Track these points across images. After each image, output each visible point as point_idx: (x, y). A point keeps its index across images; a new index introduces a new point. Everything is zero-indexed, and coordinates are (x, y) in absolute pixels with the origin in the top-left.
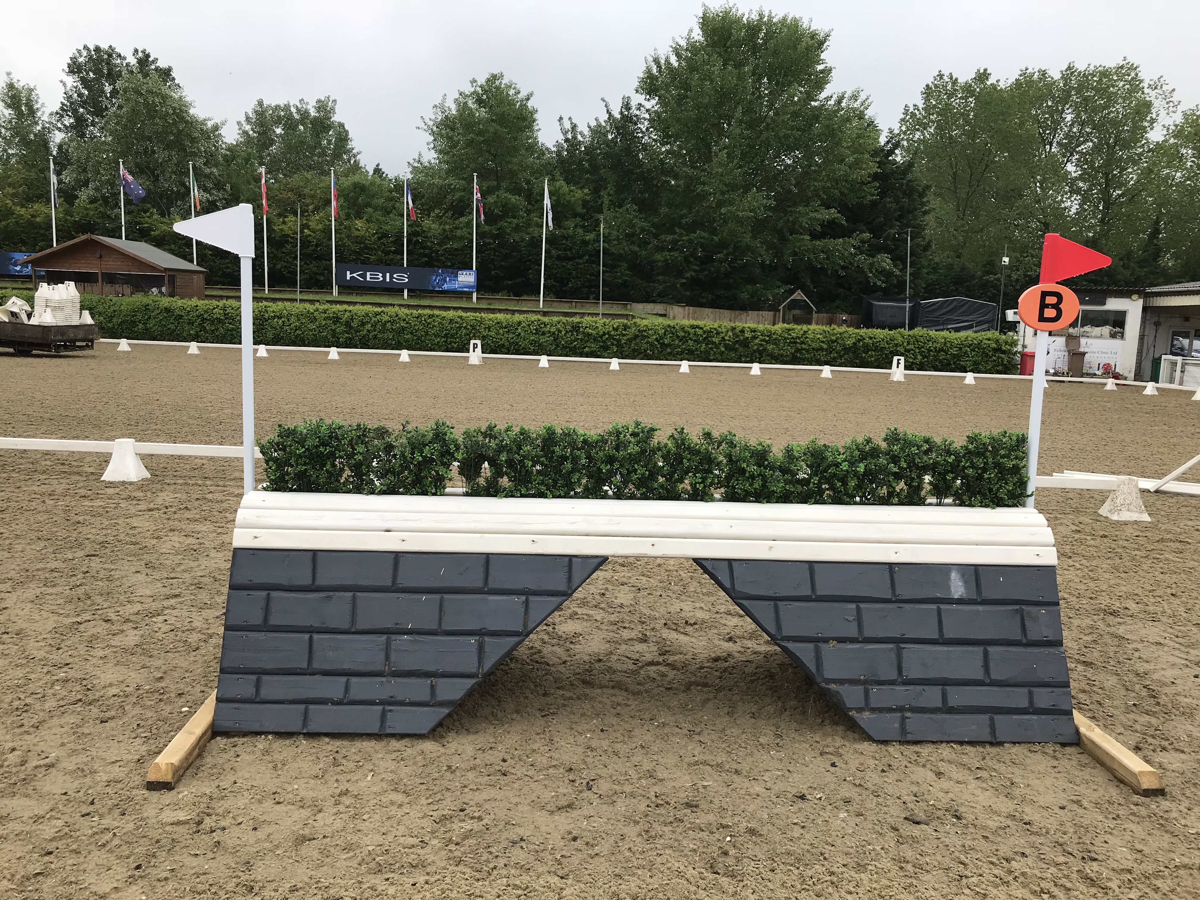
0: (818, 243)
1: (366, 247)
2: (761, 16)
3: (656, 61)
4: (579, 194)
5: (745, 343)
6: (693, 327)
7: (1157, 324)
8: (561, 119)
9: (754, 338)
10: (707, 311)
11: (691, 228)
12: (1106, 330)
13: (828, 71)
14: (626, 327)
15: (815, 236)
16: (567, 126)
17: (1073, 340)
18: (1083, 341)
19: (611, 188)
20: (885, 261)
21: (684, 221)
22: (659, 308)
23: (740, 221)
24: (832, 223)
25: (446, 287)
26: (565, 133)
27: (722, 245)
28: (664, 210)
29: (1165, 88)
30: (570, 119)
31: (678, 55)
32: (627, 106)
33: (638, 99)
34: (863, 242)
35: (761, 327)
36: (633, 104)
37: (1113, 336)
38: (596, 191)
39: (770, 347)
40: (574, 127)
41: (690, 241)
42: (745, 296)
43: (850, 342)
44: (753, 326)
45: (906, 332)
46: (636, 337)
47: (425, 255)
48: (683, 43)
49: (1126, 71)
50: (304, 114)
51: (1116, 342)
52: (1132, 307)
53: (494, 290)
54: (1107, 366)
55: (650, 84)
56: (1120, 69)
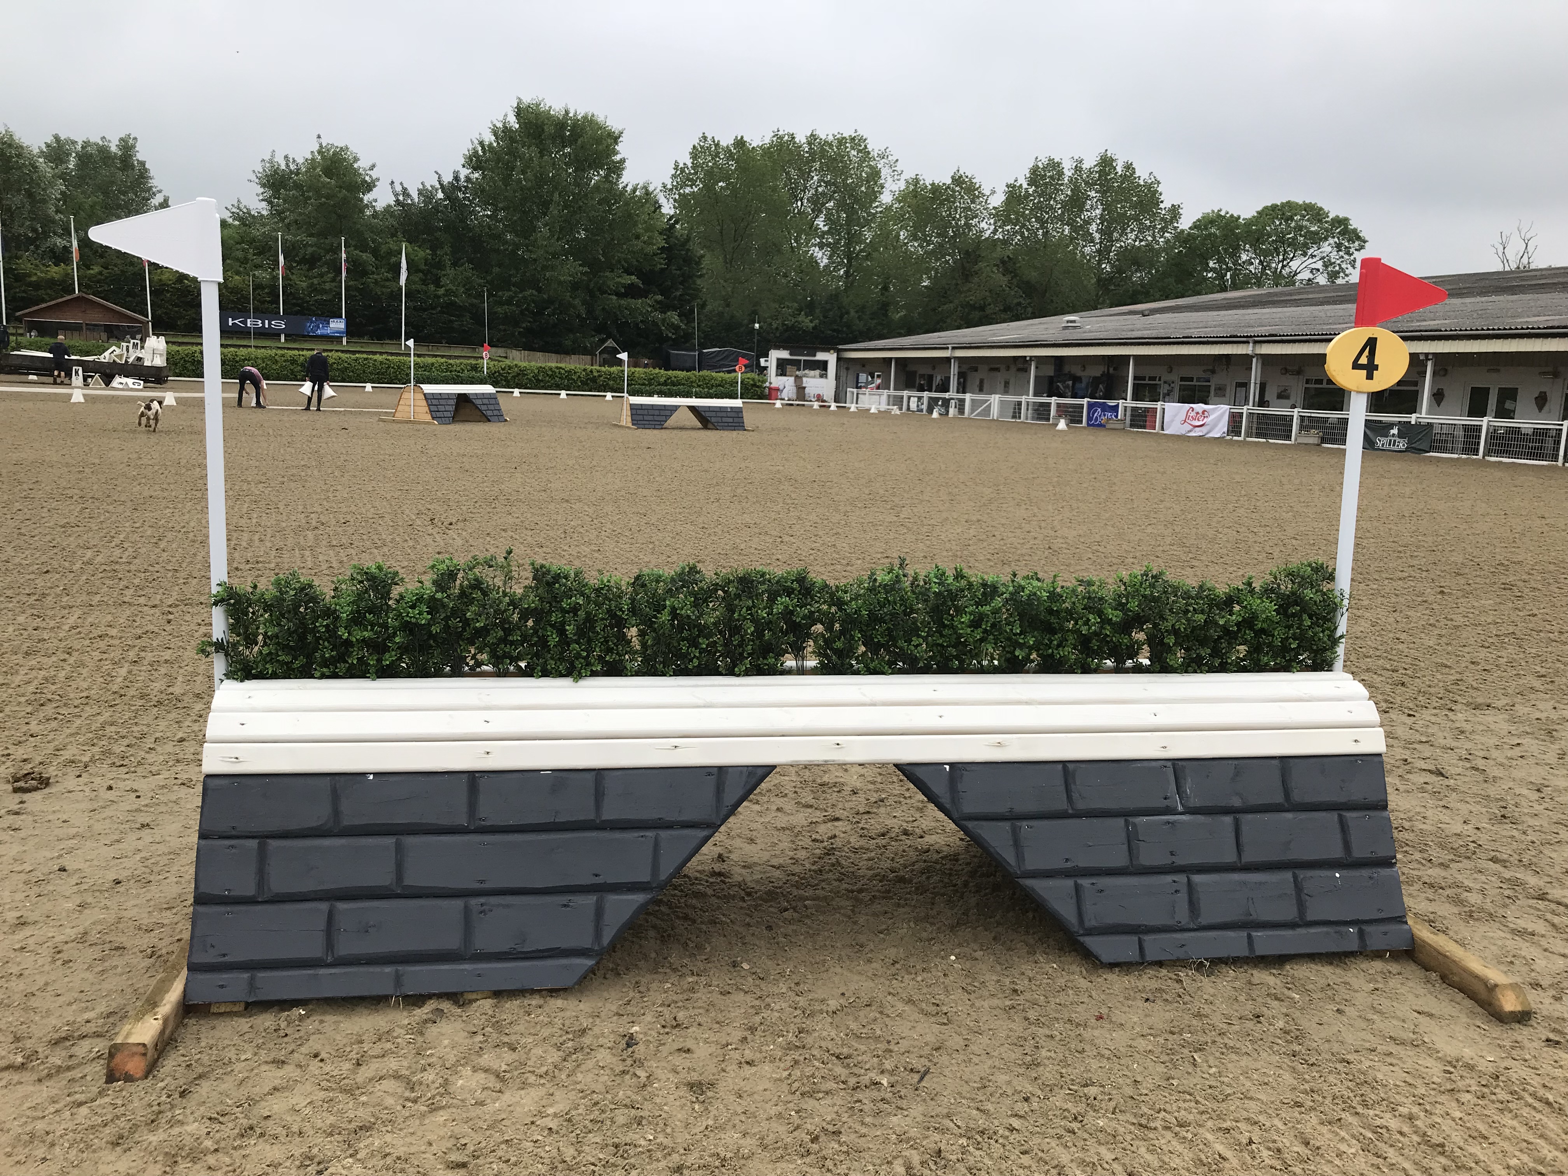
0: (623, 302)
2: (567, 112)
3: (481, 143)
4: (421, 254)
7: (847, 369)
8: (392, 182)
10: (538, 354)
11: (522, 287)
12: (817, 372)
13: (623, 161)
15: (619, 295)
16: (399, 189)
17: (798, 379)
18: (804, 379)
19: (447, 249)
20: (674, 317)
22: (501, 351)
24: (633, 285)
25: (319, 332)
26: (396, 195)
27: (550, 302)
30: (401, 184)
31: (497, 137)
32: (456, 178)
33: (464, 173)
34: (656, 301)
36: (462, 177)
37: (821, 376)
38: (434, 250)
40: (405, 191)
42: (568, 343)
45: (696, 373)
47: (298, 305)
48: (501, 125)
49: (857, 142)
50: (103, 151)
51: (823, 380)
52: (831, 358)
53: (360, 335)
54: (819, 396)
55: (475, 161)
56: (853, 139)
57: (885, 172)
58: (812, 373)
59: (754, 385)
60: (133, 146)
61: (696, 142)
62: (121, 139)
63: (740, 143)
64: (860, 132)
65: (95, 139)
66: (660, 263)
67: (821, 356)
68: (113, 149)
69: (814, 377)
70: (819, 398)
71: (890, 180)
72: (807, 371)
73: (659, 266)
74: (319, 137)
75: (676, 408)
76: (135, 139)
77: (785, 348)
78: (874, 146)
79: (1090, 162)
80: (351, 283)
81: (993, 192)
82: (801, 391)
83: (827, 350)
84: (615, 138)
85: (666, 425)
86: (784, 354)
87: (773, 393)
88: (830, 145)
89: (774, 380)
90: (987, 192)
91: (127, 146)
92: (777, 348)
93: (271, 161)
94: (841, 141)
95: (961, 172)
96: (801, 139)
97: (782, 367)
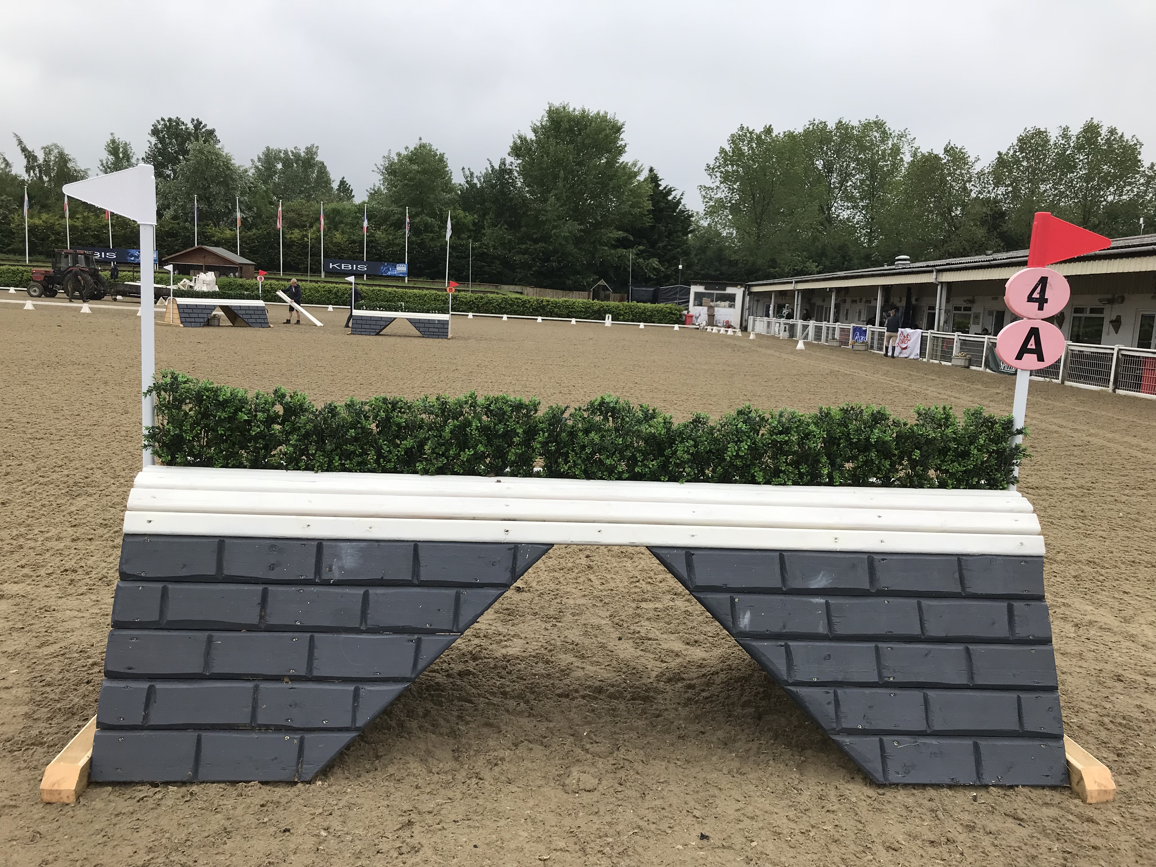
0: (613, 251)
1: (342, 249)
2: (583, 112)
3: (521, 137)
5: (543, 307)
6: (516, 298)
7: (758, 301)
8: (463, 169)
9: (548, 305)
10: (548, 291)
11: (536, 241)
12: (727, 303)
13: (624, 146)
14: (482, 298)
15: (610, 246)
16: (468, 173)
17: (711, 308)
18: (716, 309)
19: (491, 215)
20: (655, 262)
21: (535, 236)
22: (518, 288)
23: (565, 238)
24: (625, 239)
25: (389, 273)
26: (466, 177)
27: (555, 251)
28: (523, 229)
29: (908, 137)
30: (470, 169)
31: (535, 132)
32: (503, 163)
33: (509, 159)
34: (641, 250)
35: (552, 300)
36: (508, 162)
37: (730, 307)
39: (556, 310)
40: (472, 174)
41: (535, 249)
42: (571, 282)
43: (596, 308)
44: (548, 298)
45: (626, 303)
46: (487, 303)
47: (376, 254)
48: (539, 124)
49: (879, 125)
50: (297, 156)
51: (731, 309)
52: (738, 292)
53: (419, 276)
54: (727, 322)
55: (517, 151)
56: (875, 123)
57: (905, 148)
58: (723, 303)
59: (671, 313)
60: (316, 153)
61: (734, 131)
62: (307, 148)
63: (769, 131)
64: (881, 118)
65: (290, 148)
66: (648, 221)
67: (730, 290)
68: (303, 155)
69: (725, 307)
70: (727, 325)
71: (908, 154)
72: (718, 303)
73: (647, 224)
74: (420, 139)
76: (317, 147)
77: (701, 284)
78: (894, 128)
79: (1075, 130)
80: (414, 239)
81: (978, 159)
82: (711, 316)
83: (735, 285)
84: (617, 129)
86: (701, 289)
87: (688, 319)
88: (853, 128)
89: (694, 310)
90: (972, 159)
91: (311, 152)
92: (695, 284)
93: (388, 158)
94: (867, 127)
95: (952, 145)
96: (831, 125)
97: (699, 299)
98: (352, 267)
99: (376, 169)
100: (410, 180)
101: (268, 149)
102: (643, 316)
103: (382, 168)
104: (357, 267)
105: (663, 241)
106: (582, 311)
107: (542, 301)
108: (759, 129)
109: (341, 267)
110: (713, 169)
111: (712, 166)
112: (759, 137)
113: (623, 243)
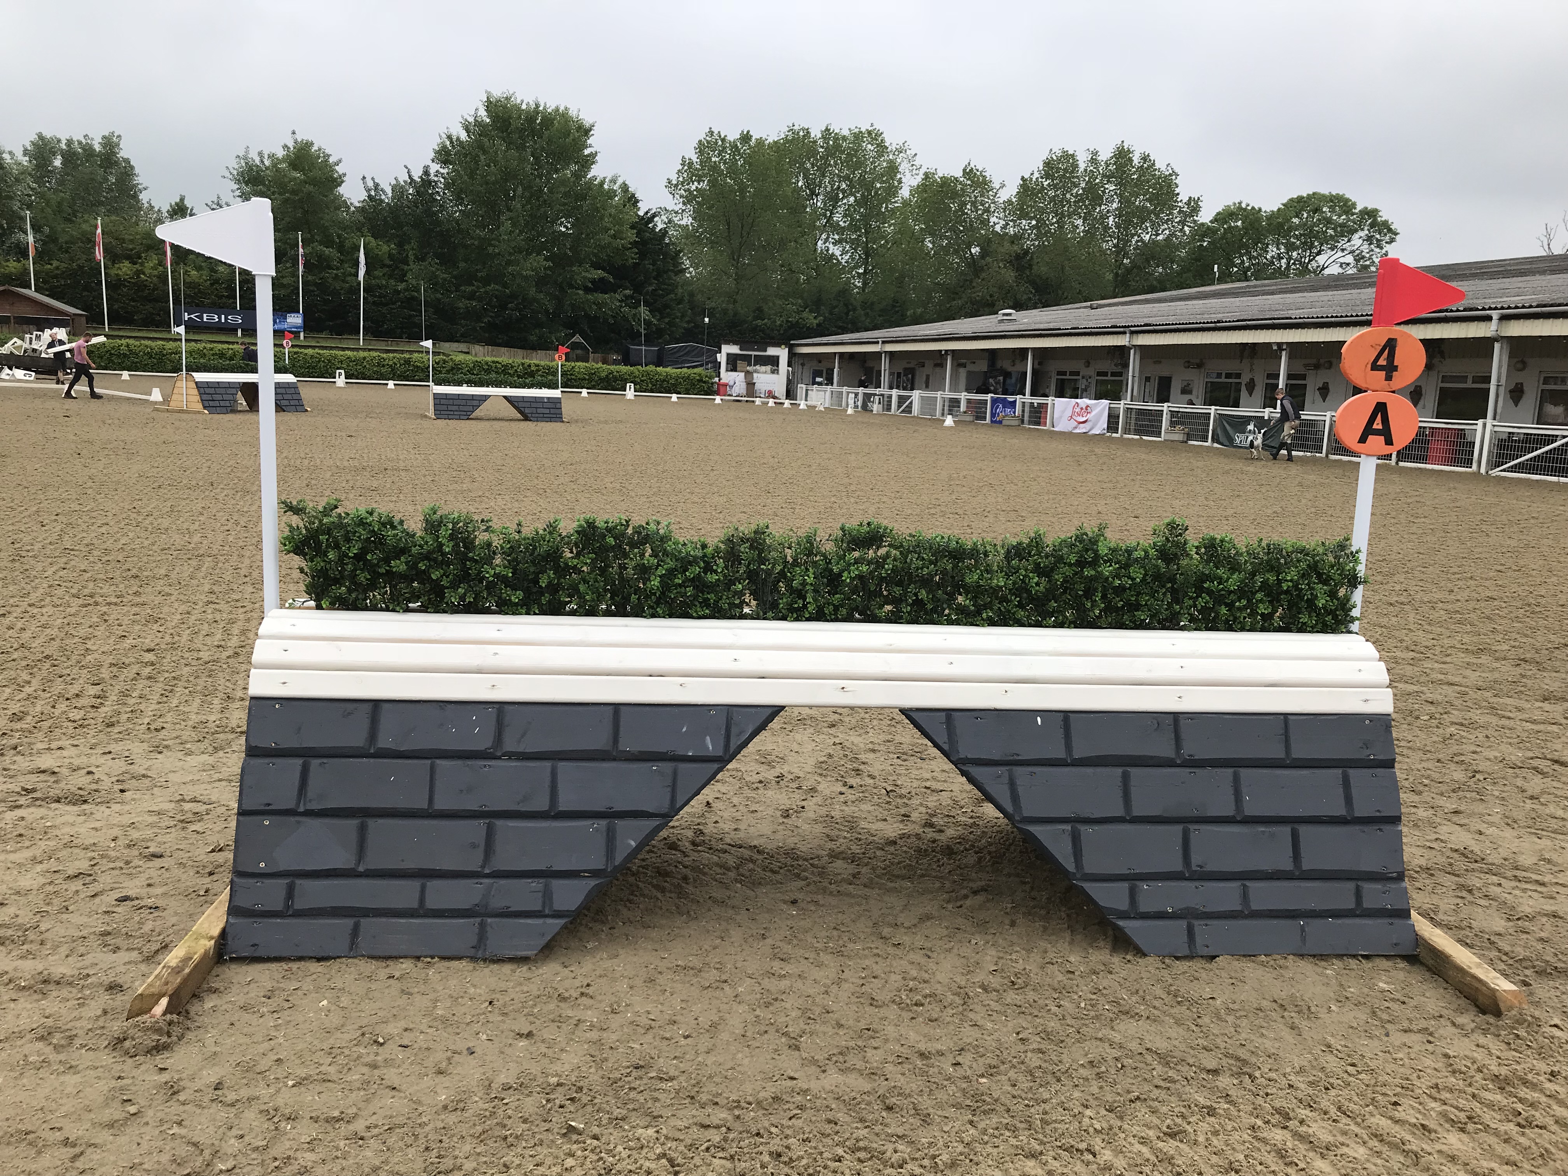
0: (590, 297)
1: (200, 291)
2: (537, 106)
3: (449, 137)
4: (385, 248)
5: (532, 374)
6: (493, 362)
7: (803, 365)
8: (364, 178)
9: (538, 370)
10: (503, 350)
11: (486, 281)
12: (769, 368)
13: (594, 155)
14: (445, 362)
15: (587, 290)
16: (370, 184)
17: (748, 374)
18: (755, 375)
19: (414, 244)
20: (645, 312)
21: (479, 274)
22: (463, 347)
23: (526, 278)
24: (602, 280)
26: (368, 190)
27: (513, 296)
28: (462, 265)
29: (908, 152)
30: (373, 179)
31: (468, 131)
32: (426, 172)
33: (434, 168)
34: (625, 296)
35: (542, 363)
36: (432, 171)
37: (773, 372)
38: (400, 245)
40: (376, 186)
41: (486, 292)
42: (533, 338)
43: (603, 375)
44: (537, 362)
45: (641, 368)
46: (453, 369)
48: (471, 120)
49: (874, 136)
50: (88, 148)
51: (775, 376)
52: (782, 353)
53: (320, 331)
54: (770, 392)
55: (443, 156)
56: (869, 133)
57: (904, 167)
58: (763, 368)
59: (700, 381)
60: (117, 144)
61: (702, 136)
62: (104, 137)
63: (746, 138)
64: (877, 126)
65: (78, 136)
66: (632, 257)
67: (772, 351)
68: (97, 148)
69: (765, 372)
70: (771, 395)
71: (908, 174)
72: (758, 367)
73: (631, 261)
74: (294, 133)
75: (485, 398)
76: (119, 136)
77: (735, 343)
78: (891, 140)
79: (1107, 154)
80: (310, 278)
81: (1003, 186)
82: (750, 385)
83: (778, 345)
84: (586, 132)
85: (474, 415)
86: (734, 349)
87: (722, 389)
88: (844, 138)
89: (726, 376)
90: (996, 185)
91: (110, 144)
92: (728, 342)
93: (245, 158)
94: (858, 136)
95: (972, 165)
96: (816, 133)
97: (733, 363)
98: (220, 318)
99: (227, 174)
100: (294, 192)
101: (41, 137)
102: (665, 384)
103: (235, 172)
104: (226, 319)
105: (651, 284)
106: (585, 379)
107: (529, 366)
108: (733, 135)
109: (202, 318)
110: (676, 186)
111: (674, 182)
112: (734, 146)
113: (600, 286)
